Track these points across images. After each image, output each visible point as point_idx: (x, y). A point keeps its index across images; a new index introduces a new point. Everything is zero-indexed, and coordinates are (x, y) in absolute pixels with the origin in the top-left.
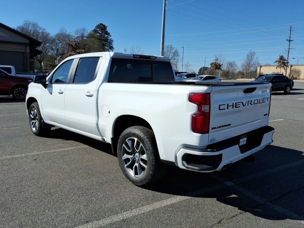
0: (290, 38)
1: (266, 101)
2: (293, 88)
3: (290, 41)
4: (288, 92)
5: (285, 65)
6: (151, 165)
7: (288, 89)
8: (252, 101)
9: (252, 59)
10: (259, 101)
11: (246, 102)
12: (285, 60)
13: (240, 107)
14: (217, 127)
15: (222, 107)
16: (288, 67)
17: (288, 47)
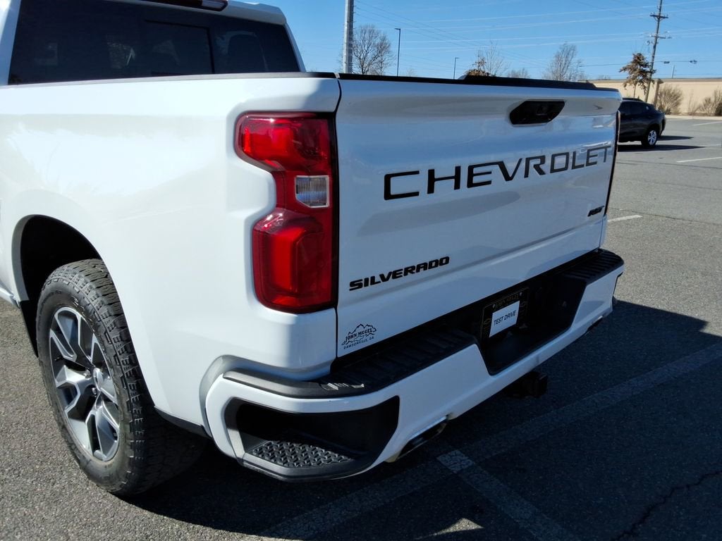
0: (660, 10)
1: (599, 159)
2: (664, 133)
3: (659, 17)
4: (651, 143)
5: (644, 76)
6: (128, 426)
7: (652, 137)
8: (543, 159)
9: (567, 64)
10: (571, 161)
11: (520, 160)
12: (646, 65)
13: (489, 183)
14: (382, 276)
15: (397, 186)
16: (652, 83)
17: (655, 34)
